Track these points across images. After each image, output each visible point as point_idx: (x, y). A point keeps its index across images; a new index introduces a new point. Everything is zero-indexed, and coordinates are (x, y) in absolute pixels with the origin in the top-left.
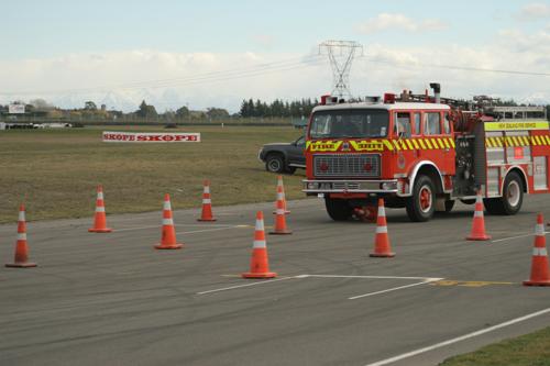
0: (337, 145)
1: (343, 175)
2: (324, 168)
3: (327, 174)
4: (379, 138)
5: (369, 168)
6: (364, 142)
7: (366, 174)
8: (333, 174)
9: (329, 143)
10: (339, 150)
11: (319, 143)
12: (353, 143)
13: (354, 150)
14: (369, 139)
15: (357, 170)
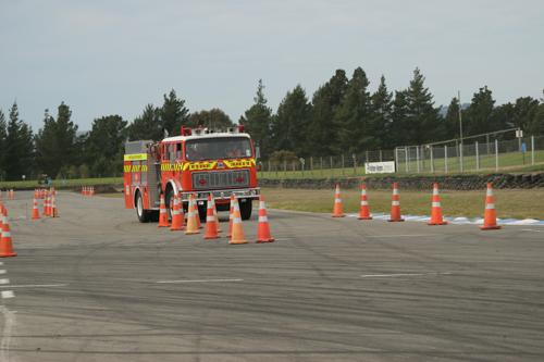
0: (212, 165)
1: (220, 186)
2: (203, 182)
3: (205, 187)
4: (247, 158)
5: (240, 180)
6: (235, 162)
7: (237, 184)
8: (210, 186)
9: (206, 163)
10: (214, 168)
11: (197, 163)
12: (226, 162)
13: (227, 168)
14: (239, 159)
15: (230, 182)
